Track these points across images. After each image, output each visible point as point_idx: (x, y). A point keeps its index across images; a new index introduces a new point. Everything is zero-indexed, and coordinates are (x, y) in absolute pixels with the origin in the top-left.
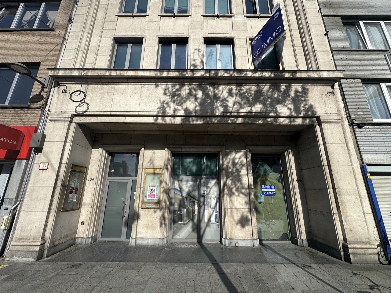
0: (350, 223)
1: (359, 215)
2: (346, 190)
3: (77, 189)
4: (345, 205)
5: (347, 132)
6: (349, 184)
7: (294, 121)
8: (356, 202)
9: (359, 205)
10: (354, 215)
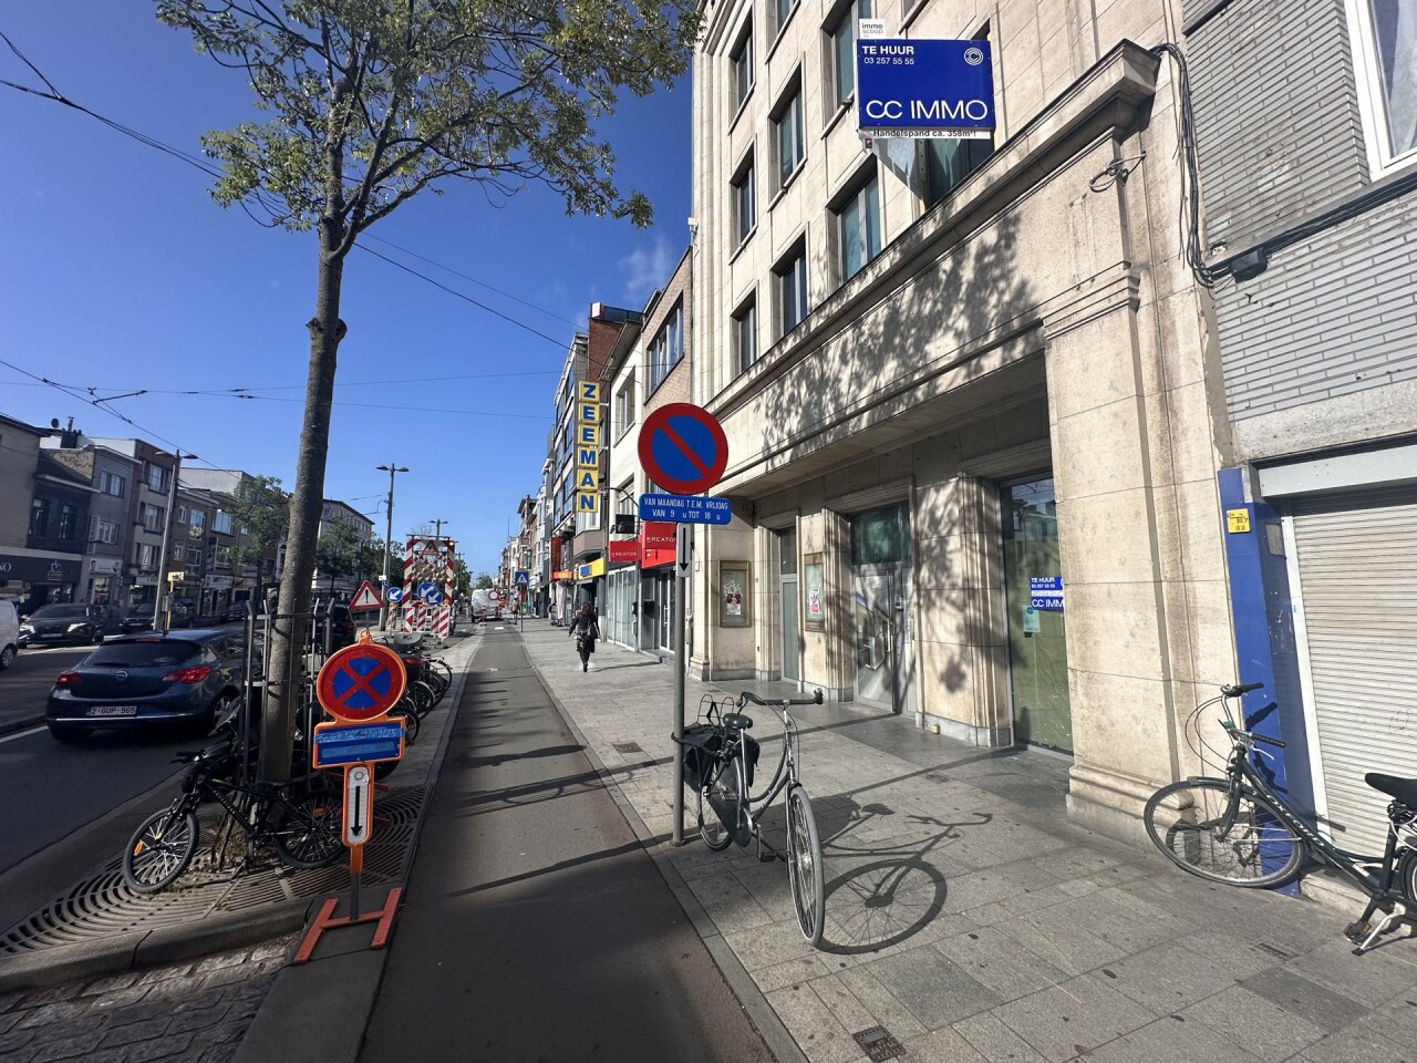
0: (1102, 703)
1: (1142, 681)
2: (1105, 588)
3: (738, 596)
4: (1096, 643)
5: (1179, 325)
6: (1123, 564)
7: (979, 368)
8: (1139, 632)
9: (1151, 646)
10: (1122, 680)
